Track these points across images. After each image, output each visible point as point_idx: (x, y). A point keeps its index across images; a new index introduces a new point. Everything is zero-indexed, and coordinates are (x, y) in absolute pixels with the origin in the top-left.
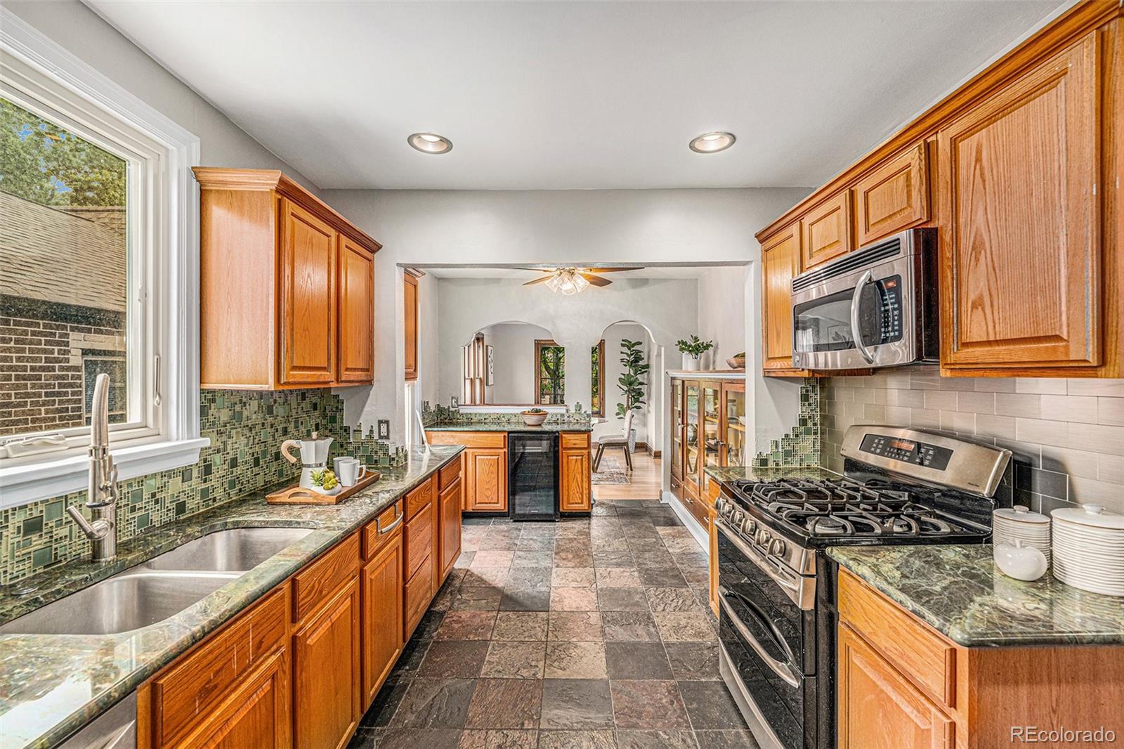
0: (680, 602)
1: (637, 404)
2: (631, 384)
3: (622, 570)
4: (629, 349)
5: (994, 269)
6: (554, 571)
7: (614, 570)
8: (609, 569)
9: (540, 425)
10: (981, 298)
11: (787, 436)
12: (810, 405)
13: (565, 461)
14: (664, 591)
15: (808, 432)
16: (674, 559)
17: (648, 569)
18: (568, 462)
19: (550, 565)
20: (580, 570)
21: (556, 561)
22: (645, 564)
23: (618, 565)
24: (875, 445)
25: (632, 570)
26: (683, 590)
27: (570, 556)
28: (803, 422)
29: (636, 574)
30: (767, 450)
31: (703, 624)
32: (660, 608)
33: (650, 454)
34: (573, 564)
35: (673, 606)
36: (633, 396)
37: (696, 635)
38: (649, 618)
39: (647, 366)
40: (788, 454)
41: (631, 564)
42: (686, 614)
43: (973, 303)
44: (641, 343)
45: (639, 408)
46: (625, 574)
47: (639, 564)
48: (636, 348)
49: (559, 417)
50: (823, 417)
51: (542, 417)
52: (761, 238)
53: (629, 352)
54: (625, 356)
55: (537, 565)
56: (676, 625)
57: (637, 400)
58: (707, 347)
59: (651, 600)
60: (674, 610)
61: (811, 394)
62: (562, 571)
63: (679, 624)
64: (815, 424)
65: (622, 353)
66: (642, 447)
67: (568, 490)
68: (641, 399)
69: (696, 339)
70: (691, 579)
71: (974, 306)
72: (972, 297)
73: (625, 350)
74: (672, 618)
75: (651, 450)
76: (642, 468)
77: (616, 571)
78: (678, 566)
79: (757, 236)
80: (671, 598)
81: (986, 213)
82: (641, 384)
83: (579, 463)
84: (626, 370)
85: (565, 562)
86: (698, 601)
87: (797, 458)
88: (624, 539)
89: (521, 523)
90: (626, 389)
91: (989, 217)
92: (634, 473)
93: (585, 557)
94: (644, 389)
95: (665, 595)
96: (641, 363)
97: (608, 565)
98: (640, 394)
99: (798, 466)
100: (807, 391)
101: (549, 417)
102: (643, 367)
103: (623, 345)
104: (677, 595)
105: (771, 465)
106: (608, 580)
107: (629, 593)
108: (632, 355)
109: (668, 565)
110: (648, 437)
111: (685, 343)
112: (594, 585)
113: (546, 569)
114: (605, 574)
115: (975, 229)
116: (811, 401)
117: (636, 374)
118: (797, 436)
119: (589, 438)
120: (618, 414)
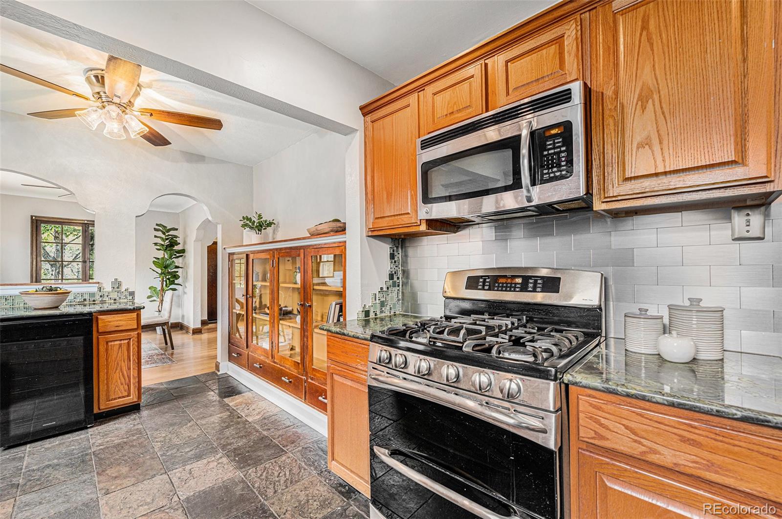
0: (288, 473)
1: (172, 286)
2: (166, 267)
3: (205, 461)
4: (164, 233)
5: (663, 113)
6: (101, 503)
7: (194, 465)
8: (188, 467)
9: (57, 308)
10: (648, 138)
11: (382, 288)
12: (395, 262)
13: (102, 348)
14: (265, 468)
15: (394, 285)
16: (258, 427)
17: (235, 449)
18: (107, 350)
19: (94, 496)
20: (146, 485)
21: (102, 485)
22: (231, 444)
23: (199, 457)
24: (481, 284)
25: (218, 456)
26: (284, 458)
27: (124, 470)
28: (391, 277)
29: (225, 460)
30: (369, 304)
31: (322, 489)
32: (270, 492)
33: (187, 332)
34: (133, 480)
35: (282, 482)
36: (169, 279)
37: (322, 507)
38: (265, 512)
39: (183, 251)
40: (383, 304)
41: (214, 451)
42: (298, 486)
43: (638, 144)
44: (177, 229)
45: (174, 290)
46: (212, 465)
47: (224, 447)
48: (171, 233)
49: (87, 297)
50: (404, 272)
51: (60, 297)
52: (365, 110)
53: (164, 236)
54: (159, 241)
55: (67, 505)
56: (297, 504)
57: (173, 283)
58: (270, 224)
59: (256, 485)
60: (287, 487)
61: (396, 253)
62: (116, 497)
63: (300, 502)
64: (398, 278)
65: (156, 236)
66: (179, 327)
67: (107, 384)
68: (176, 282)
69: (260, 217)
70: (285, 443)
71: (640, 146)
72: (638, 139)
73: (160, 234)
74: (289, 497)
75: (187, 328)
76: (183, 345)
77: (197, 466)
78: (265, 433)
79: (361, 108)
80: (276, 474)
81: (654, 70)
82: (177, 267)
83: (125, 348)
84: (160, 254)
85: (118, 481)
86: (303, 464)
87: (388, 308)
88: (192, 423)
89: (22, 448)
90: (159, 271)
91: (658, 72)
92: (175, 351)
93: (148, 463)
94: (180, 272)
95: (268, 473)
96: (176, 248)
97: (185, 462)
98: (175, 276)
99: (389, 314)
100: (393, 251)
101: (70, 297)
102: (179, 252)
103: (156, 230)
104: (280, 467)
105: (372, 315)
106: (192, 483)
107: (227, 488)
108: (167, 239)
109: (254, 437)
110: (183, 316)
111: (250, 219)
112: (175, 498)
113: (86, 505)
114: (185, 475)
115: (641, 83)
116: (396, 259)
117: (171, 258)
118: (388, 288)
119: (139, 317)
120: (149, 297)
